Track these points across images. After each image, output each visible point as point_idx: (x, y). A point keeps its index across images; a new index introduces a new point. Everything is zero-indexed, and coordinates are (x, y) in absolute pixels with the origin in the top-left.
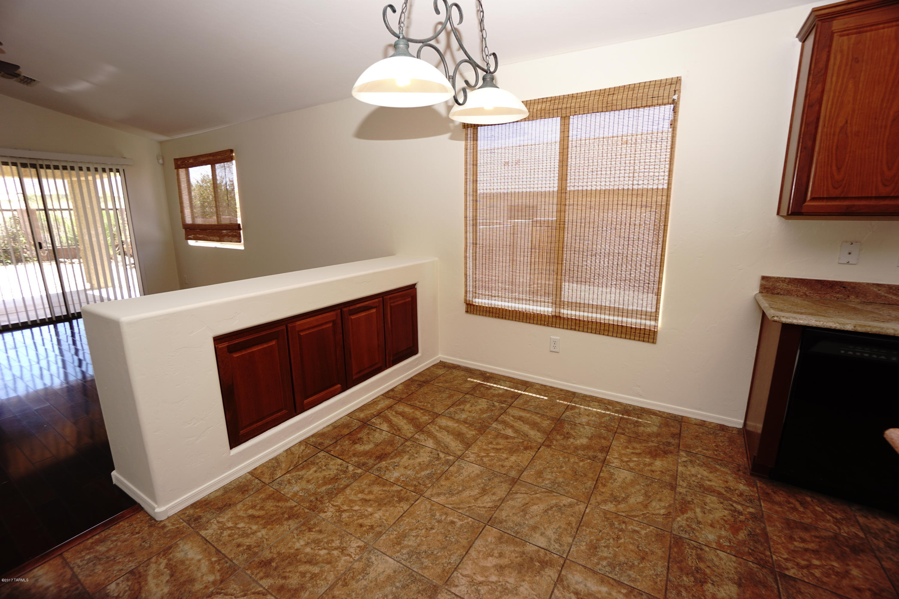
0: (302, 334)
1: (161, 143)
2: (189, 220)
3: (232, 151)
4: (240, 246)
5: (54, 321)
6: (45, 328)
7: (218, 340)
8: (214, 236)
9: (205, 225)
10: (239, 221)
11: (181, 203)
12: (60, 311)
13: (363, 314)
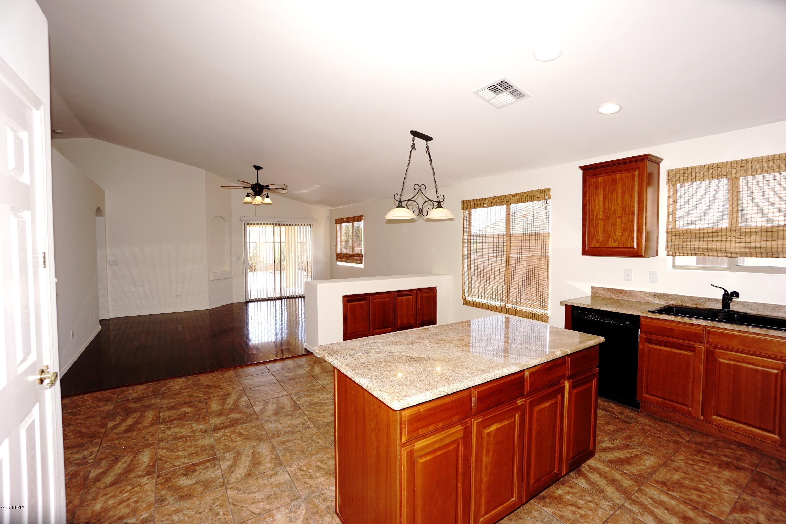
0: (375, 301)
1: (331, 210)
2: (339, 251)
3: (362, 216)
4: (361, 266)
5: (275, 299)
6: (272, 302)
7: (344, 297)
8: (350, 260)
9: (347, 254)
10: (363, 253)
11: (336, 242)
12: (278, 295)
13: (404, 297)
